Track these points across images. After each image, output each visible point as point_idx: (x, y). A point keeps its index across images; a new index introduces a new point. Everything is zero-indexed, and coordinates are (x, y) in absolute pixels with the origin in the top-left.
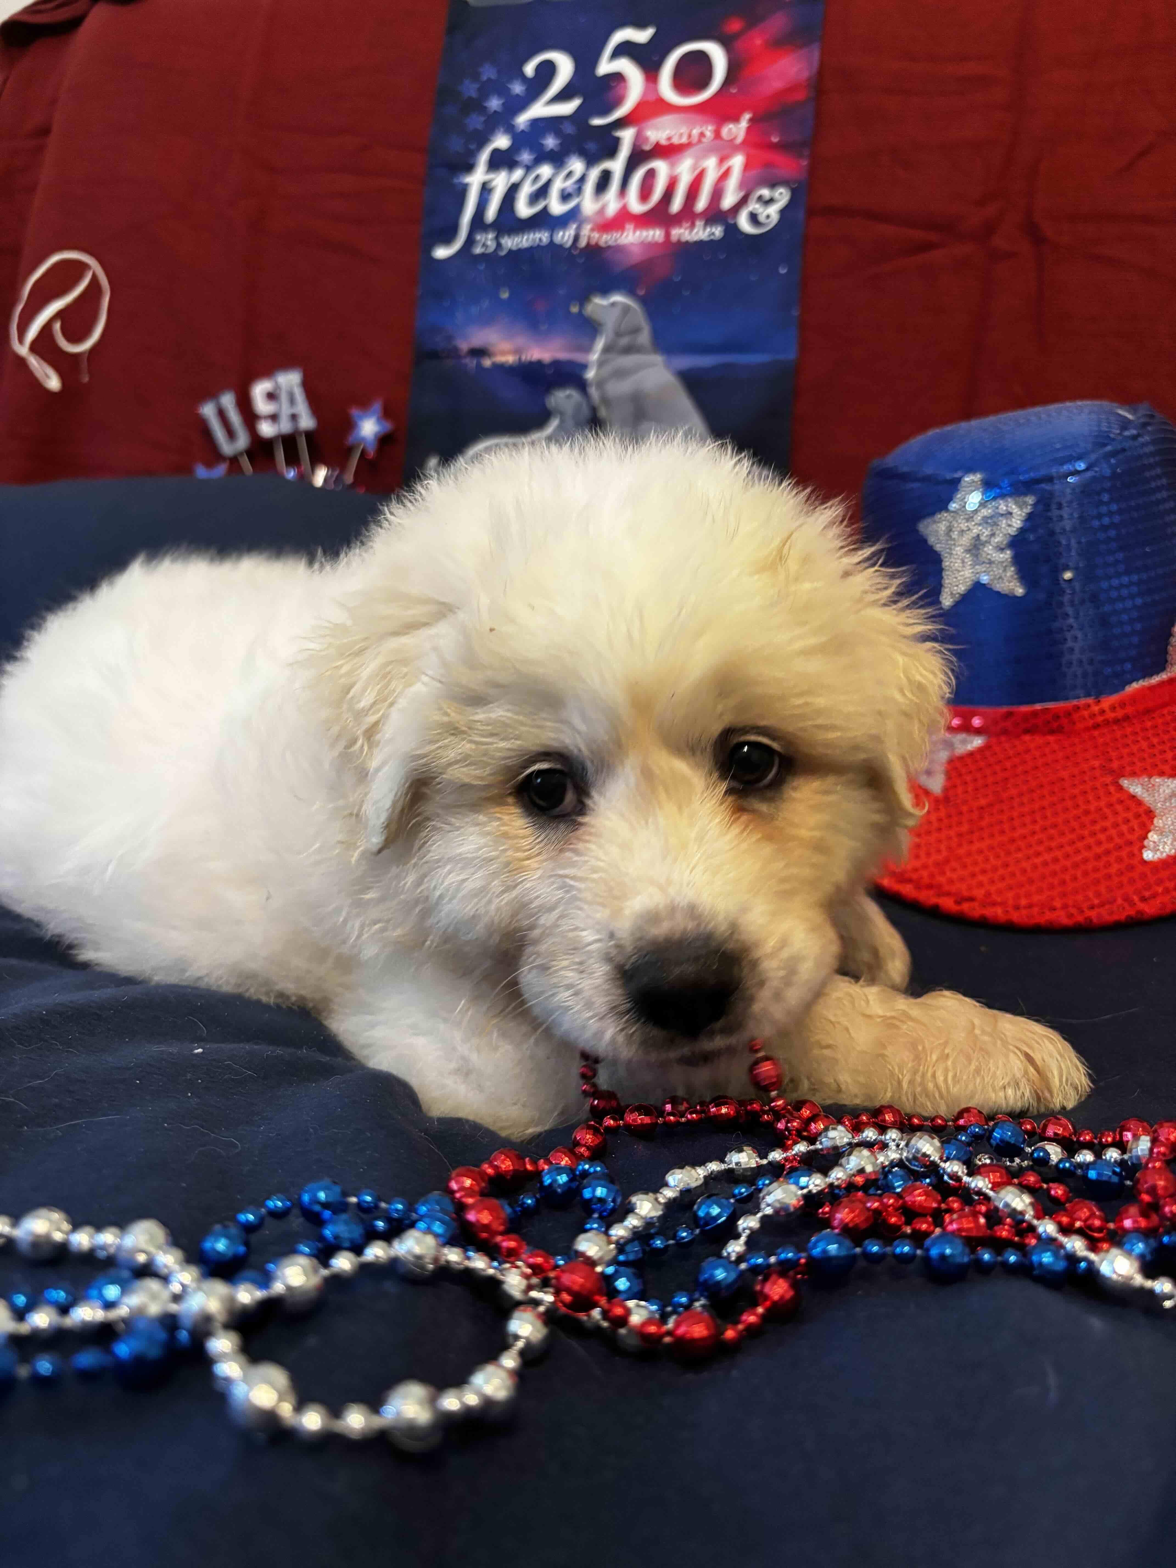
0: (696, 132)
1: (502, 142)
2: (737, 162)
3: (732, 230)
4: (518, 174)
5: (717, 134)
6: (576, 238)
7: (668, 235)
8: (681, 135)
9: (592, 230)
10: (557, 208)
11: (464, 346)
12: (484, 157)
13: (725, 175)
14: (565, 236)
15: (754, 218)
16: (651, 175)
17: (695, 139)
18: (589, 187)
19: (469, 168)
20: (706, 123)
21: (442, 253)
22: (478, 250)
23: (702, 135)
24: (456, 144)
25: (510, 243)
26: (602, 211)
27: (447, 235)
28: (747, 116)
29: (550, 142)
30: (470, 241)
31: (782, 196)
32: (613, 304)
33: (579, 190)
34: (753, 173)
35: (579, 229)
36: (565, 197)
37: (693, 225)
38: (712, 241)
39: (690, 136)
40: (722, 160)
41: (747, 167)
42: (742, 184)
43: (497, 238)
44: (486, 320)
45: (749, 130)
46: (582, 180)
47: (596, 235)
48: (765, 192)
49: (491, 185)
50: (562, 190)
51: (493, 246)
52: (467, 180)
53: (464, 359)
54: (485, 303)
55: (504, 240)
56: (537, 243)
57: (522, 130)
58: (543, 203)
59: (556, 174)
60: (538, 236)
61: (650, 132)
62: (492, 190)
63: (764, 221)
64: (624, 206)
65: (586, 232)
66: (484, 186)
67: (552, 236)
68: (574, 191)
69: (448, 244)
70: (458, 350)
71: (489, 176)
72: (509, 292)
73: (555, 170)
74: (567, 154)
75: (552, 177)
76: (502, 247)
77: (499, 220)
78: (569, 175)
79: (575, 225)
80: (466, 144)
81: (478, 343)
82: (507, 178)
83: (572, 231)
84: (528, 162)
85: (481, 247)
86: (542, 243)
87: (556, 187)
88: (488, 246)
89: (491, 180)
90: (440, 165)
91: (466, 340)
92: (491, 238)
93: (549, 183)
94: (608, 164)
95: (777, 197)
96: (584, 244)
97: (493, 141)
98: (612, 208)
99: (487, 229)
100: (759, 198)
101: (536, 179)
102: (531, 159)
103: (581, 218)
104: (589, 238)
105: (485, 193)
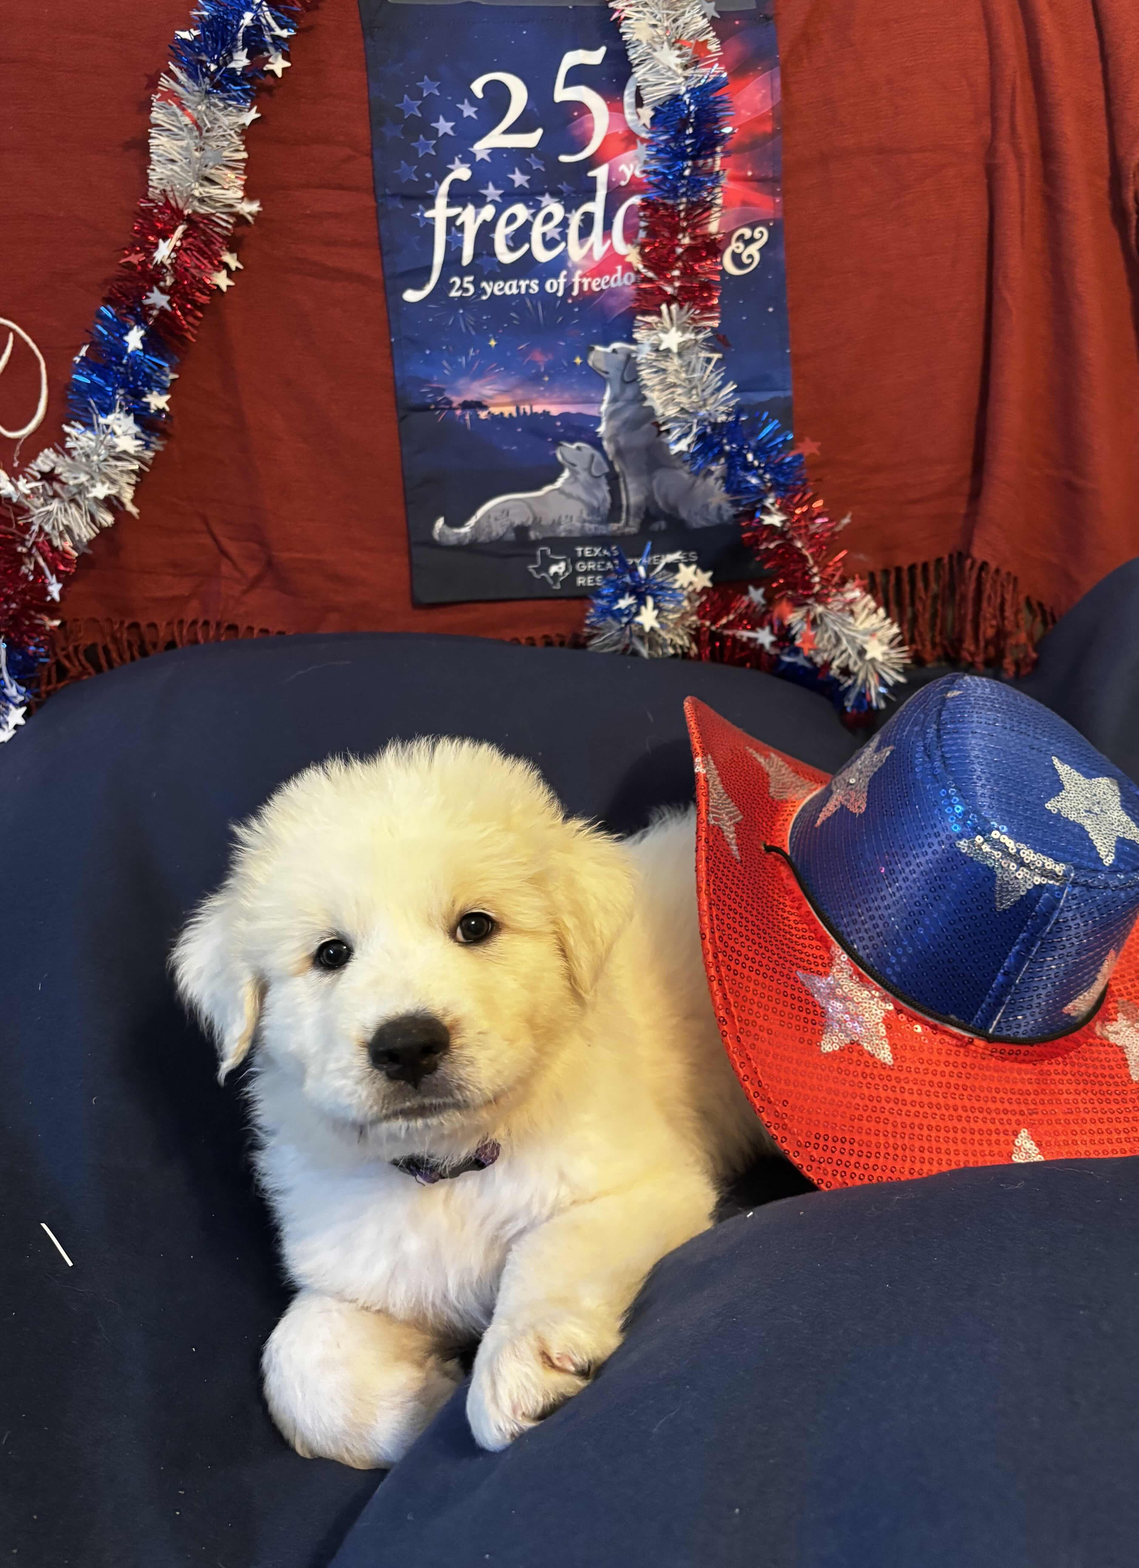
1: (462, 172)
4: (488, 212)
6: (569, 288)
9: (583, 276)
10: (542, 255)
11: (457, 400)
12: (444, 188)
14: (556, 286)
15: (737, 259)
18: (573, 232)
19: (430, 203)
21: (411, 296)
22: (454, 294)
24: (408, 172)
25: (491, 288)
26: (589, 256)
27: (419, 277)
29: (519, 179)
30: (444, 284)
31: (762, 235)
32: (614, 351)
33: (564, 237)
34: (732, 213)
35: (569, 276)
36: (549, 244)
42: (724, 224)
43: (476, 283)
44: (479, 375)
46: (564, 224)
47: (586, 281)
48: (746, 232)
49: (458, 223)
50: (544, 235)
51: (472, 290)
52: (429, 214)
53: (458, 412)
54: (471, 353)
55: (484, 284)
56: (523, 291)
57: (482, 160)
58: (526, 247)
59: (534, 215)
60: (523, 284)
61: (623, 167)
62: (461, 229)
63: (746, 261)
64: (611, 247)
65: (576, 280)
66: (451, 221)
67: (541, 285)
68: (558, 237)
69: (419, 287)
70: (450, 403)
71: (453, 211)
72: (496, 340)
73: (532, 211)
74: (542, 194)
75: (531, 219)
76: (484, 292)
77: (477, 262)
78: (549, 218)
79: (564, 273)
80: (420, 173)
81: (470, 397)
82: (477, 214)
83: (562, 280)
84: (498, 199)
85: (458, 290)
86: (531, 291)
87: (537, 231)
88: (466, 290)
89: (458, 216)
90: (393, 196)
91: (458, 393)
92: (468, 282)
93: (528, 226)
94: (587, 207)
95: (757, 235)
96: (575, 293)
97: (451, 171)
98: (599, 251)
99: (463, 272)
100: (741, 237)
101: (512, 219)
102: (501, 196)
103: (570, 264)
104: (581, 285)
105: (453, 229)
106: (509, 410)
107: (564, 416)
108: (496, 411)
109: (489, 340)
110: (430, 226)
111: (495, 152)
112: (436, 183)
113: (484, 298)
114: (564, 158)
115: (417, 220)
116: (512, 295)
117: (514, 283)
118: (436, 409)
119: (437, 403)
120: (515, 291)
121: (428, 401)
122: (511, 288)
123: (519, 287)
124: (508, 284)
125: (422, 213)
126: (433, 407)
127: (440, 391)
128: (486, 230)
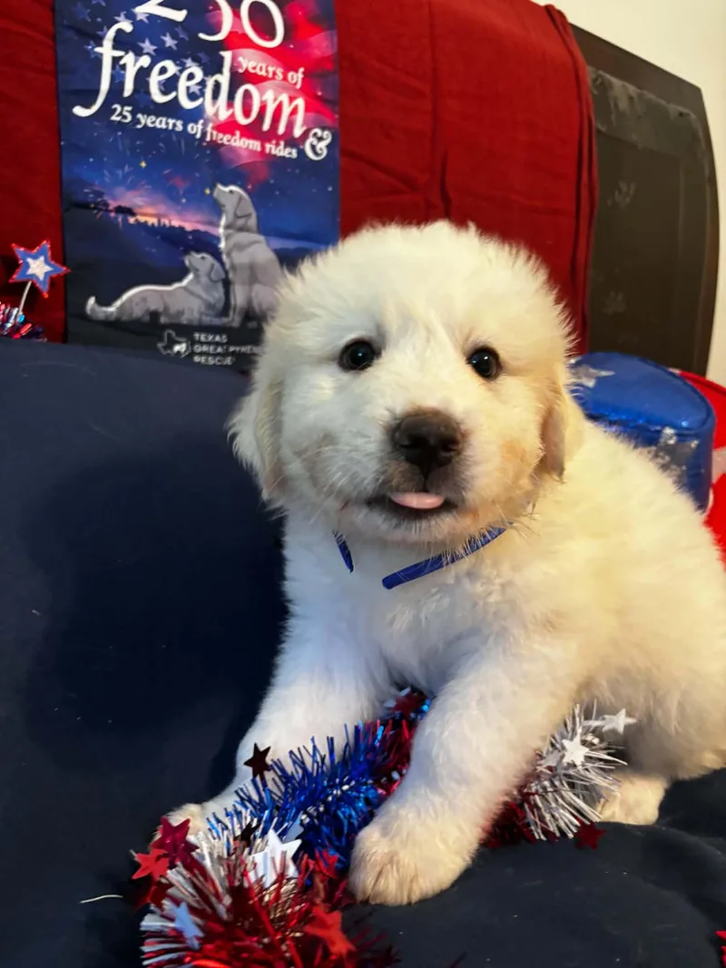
0: (271, 69)
1: (126, 26)
2: (300, 102)
3: (301, 153)
4: (145, 61)
5: (285, 78)
6: (204, 134)
7: (263, 147)
8: (261, 69)
9: (213, 128)
10: (187, 104)
11: (113, 204)
12: (111, 33)
13: (294, 112)
14: (195, 129)
15: (313, 147)
16: (247, 95)
17: (270, 75)
18: (209, 91)
19: (99, 41)
20: (278, 66)
21: (79, 111)
22: (114, 118)
23: (274, 73)
24: (84, 14)
25: (146, 120)
26: (216, 114)
27: (88, 98)
28: (302, 70)
29: (169, 41)
30: (106, 109)
31: (328, 136)
32: (231, 192)
33: (202, 94)
34: (312, 115)
35: (205, 125)
36: (192, 97)
37: (277, 145)
38: (290, 158)
39: (267, 71)
40: (291, 99)
41: (307, 109)
42: (305, 122)
43: (133, 113)
44: (132, 187)
45: (303, 79)
46: (202, 84)
47: (215, 133)
48: (319, 131)
49: (122, 62)
50: (188, 88)
51: (129, 118)
52: (98, 50)
53: (113, 215)
54: (126, 168)
55: (139, 116)
56: (170, 127)
57: (141, 20)
58: (173, 94)
59: (181, 71)
60: (171, 122)
61: (241, 59)
62: (124, 67)
63: (319, 152)
64: (233, 115)
65: (209, 129)
66: (116, 60)
67: (185, 126)
68: (198, 92)
69: (87, 106)
70: (106, 205)
71: (118, 53)
72: (146, 162)
73: (179, 68)
74: (187, 58)
75: (178, 73)
76: (138, 122)
77: (136, 96)
78: (191, 77)
79: (201, 121)
80: (93, 16)
81: (125, 203)
82: (136, 61)
83: (200, 126)
84: (153, 53)
85: (118, 115)
86: (177, 129)
87: (183, 84)
88: (125, 117)
89: (121, 58)
90: (70, 27)
91: (114, 198)
92: (127, 111)
93: (175, 79)
94: (217, 77)
95: (325, 136)
96: (208, 139)
97: (117, 22)
98: (224, 115)
99: (124, 102)
100: (315, 134)
101: (163, 71)
102: (155, 50)
103: (205, 116)
104: (212, 135)
105: (117, 67)
106: (152, 221)
107: (195, 232)
108: (142, 219)
109: (140, 162)
110: (98, 60)
111: (151, 17)
112: (105, 28)
113: (139, 127)
114: (202, 36)
115: (88, 52)
116: (161, 129)
117: (164, 119)
118: (94, 208)
119: (97, 204)
120: (164, 126)
121: (89, 200)
122: (161, 123)
123: (167, 124)
124: (159, 119)
125: (94, 48)
126: (92, 206)
127: (100, 194)
128: (143, 75)
